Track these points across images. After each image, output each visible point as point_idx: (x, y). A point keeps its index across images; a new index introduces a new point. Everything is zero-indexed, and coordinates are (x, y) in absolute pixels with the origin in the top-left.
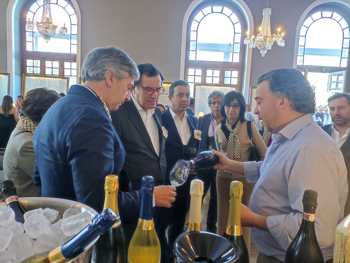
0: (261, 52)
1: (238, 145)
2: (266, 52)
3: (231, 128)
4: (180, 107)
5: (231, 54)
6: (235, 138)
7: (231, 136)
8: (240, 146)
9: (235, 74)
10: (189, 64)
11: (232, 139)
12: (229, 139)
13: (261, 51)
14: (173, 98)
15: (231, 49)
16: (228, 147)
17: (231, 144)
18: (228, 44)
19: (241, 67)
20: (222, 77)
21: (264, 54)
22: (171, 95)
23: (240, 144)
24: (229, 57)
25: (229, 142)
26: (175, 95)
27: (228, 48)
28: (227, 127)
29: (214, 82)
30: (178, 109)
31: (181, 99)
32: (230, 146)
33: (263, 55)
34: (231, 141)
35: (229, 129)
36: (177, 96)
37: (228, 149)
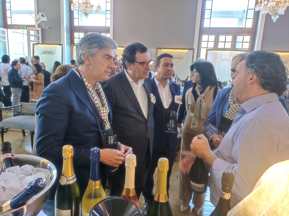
0: (272, 18)
1: (204, 108)
2: (278, 17)
3: (199, 92)
4: (164, 75)
5: (245, 20)
6: (201, 102)
7: (199, 99)
8: (206, 109)
9: (247, 38)
10: (203, 31)
11: (199, 103)
12: (197, 103)
13: (272, 16)
14: (159, 67)
15: (245, 15)
16: (195, 109)
17: (197, 106)
18: (242, 11)
19: (252, 32)
20: (234, 41)
21: (276, 19)
22: (157, 65)
23: (205, 107)
24: (242, 23)
25: (196, 105)
26: (161, 65)
27: (242, 15)
28: (197, 91)
29: (226, 47)
30: (163, 77)
31: (166, 68)
32: (197, 109)
33: (274, 21)
34: (198, 104)
35: (197, 93)
36: (163, 66)
37: (195, 111)
